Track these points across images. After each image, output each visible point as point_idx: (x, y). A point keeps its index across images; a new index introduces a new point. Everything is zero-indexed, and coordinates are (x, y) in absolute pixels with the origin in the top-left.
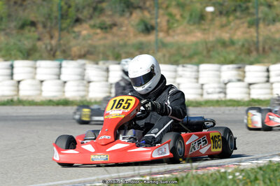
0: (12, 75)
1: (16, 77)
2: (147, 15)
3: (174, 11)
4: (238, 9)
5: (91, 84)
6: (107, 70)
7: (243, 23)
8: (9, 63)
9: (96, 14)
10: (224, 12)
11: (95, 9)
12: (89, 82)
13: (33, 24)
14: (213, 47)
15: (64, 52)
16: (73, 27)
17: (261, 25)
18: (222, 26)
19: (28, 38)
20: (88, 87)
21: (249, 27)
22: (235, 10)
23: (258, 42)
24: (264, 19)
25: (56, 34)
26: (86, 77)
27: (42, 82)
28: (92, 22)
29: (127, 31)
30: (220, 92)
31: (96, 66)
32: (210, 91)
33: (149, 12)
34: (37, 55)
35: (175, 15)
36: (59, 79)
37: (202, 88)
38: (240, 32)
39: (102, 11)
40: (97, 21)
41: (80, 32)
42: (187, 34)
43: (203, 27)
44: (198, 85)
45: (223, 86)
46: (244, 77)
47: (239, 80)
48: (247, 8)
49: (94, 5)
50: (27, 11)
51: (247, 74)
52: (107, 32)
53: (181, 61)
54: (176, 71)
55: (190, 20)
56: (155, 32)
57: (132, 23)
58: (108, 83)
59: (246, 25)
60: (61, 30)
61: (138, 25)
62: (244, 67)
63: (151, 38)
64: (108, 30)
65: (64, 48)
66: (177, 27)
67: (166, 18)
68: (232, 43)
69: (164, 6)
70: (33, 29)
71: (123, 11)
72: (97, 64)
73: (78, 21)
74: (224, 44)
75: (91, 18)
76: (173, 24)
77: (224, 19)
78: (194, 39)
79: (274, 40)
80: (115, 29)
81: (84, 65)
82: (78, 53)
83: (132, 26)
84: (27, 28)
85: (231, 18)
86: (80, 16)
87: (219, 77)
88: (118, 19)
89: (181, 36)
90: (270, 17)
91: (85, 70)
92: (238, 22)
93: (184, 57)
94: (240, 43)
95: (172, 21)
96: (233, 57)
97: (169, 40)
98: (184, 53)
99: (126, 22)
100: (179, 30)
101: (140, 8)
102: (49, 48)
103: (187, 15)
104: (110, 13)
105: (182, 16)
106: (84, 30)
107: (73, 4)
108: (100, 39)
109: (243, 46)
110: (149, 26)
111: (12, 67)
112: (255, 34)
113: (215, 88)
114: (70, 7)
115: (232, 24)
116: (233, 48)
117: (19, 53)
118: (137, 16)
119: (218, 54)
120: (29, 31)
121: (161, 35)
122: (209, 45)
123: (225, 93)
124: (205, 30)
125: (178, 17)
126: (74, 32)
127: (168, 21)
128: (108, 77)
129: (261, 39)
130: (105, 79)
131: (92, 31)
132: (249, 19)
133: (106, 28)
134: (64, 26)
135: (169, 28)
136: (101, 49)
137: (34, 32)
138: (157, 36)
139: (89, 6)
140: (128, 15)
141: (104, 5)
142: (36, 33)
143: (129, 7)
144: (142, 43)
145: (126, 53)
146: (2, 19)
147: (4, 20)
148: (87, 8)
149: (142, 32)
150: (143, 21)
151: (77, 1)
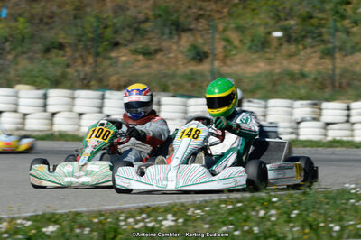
0: (45, 106)
1: (51, 109)
2: (199, 40)
3: (234, 37)
4: (309, 35)
6: (159, 103)
7: (315, 52)
8: (41, 92)
9: (139, 37)
10: (293, 39)
11: (137, 30)
13: (61, 46)
14: (279, 80)
15: (100, 81)
16: (111, 51)
17: (338, 55)
18: (291, 56)
19: (55, 64)
21: (322, 58)
22: (304, 37)
23: (334, 75)
24: (341, 49)
25: (91, 60)
27: (81, 114)
28: (132, 47)
29: (176, 57)
30: (292, 133)
33: (202, 36)
34: (69, 84)
35: (233, 41)
36: (101, 112)
38: (311, 63)
40: (140, 45)
41: (117, 58)
42: (247, 63)
43: (268, 55)
45: (294, 125)
46: (320, 115)
47: (314, 119)
48: (320, 35)
49: (136, 25)
51: (324, 112)
52: (151, 60)
55: (250, 48)
56: (209, 60)
57: (181, 48)
59: (319, 54)
60: (97, 55)
61: (189, 50)
62: (321, 104)
63: (205, 67)
64: (152, 56)
65: (101, 76)
66: (235, 55)
68: (303, 75)
69: (221, 28)
70: (61, 53)
71: (171, 34)
73: (116, 44)
74: (293, 77)
75: (131, 41)
76: (231, 51)
77: (293, 48)
78: (257, 70)
79: (355, 73)
80: (159, 56)
82: (116, 83)
83: (182, 52)
84: (55, 51)
85: (300, 46)
86: (118, 38)
87: (291, 115)
88: (165, 44)
89: (240, 67)
90: (348, 46)
92: (309, 50)
93: (244, 91)
94: (313, 76)
95: (229, 47)
96: (303, 92)
97: (225, 70)
98: (245, 86)
99: (175, 47)
100: (238, 59)
101: (190, 30)
102: (82, 76)
103: (247, 41)
105: (241, 41)
106: (123, 55)
107: (110, 23)
108: (142, 68)
109: (315, 79)
110: (201, 53)
111: (45, 97)
112: (330, 66)
113: (285, 128)
114: (106, 27)
115: (302, 53)
116: (301, 83)
117: (46, 82)
118: (186, 41)
120: (57, 56)
121: (217, 64)
122: (275, 78)
123: (297, 134)
124: (269, 59)
125: (236, 43)
126: (111, 58)
127: (225, 47)
128: (159, 112)
129: (338, 71)
131: (133, 57)
132: (323, 47)
133: (149, 54)
134: (100, 49)
135: (226, 57)
137: (63, 56)
138: (212, 64)
139: (130, 26)
140: (176, 38)
141: (148, 26)
142: (65, 58)
143: (179, 28)
144: (193, 73)
145: (174, 84)
146: (23, 40)
147: (26, 40)
148: (127, 29)
149: (193, 59)
150: (194, 47)
151: (115, 20)
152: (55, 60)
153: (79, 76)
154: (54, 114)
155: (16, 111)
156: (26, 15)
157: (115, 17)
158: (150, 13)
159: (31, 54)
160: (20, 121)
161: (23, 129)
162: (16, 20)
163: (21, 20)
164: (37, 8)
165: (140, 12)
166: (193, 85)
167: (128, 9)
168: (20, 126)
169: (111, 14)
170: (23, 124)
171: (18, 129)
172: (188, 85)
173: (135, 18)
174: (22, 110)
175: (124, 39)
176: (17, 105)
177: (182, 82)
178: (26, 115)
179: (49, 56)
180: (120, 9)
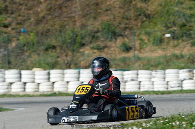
0: (49, 79)
1: (52, 80)
2: (127, 40)
3: (144, 37)
4: (184, 35)
7: (188, 44)
8: (47, 72)
9: (94, 40)
10: (176, 37)
11: (93, 37)
13: (54, 47)
14: (170, 59)
15: (76, 64)
16: (80, 48)
18: (175, 46)
19: (51, 56)
21: (191, 47)
22: (182, 36)
25: (70, 53)
27: (68, 82)
28: (92, 45)
29: (114, 50)
30: (179, 86)
32: (172, 86)
33: (128, 38)
34: (59, 66)
35: (144, 40)
36: (79, 80)
37: (167, 84)
38: (186, 49)
39: (97, 38)
40: (94, 45)
41: (83, 52)
42: (152, 51)
43: (163, 47)
44: (165, 82)
45: (180, 82)
46: (193, 77)
47: (190, 79)
48: (190, 34)
49: (93, 34)
50: (49, 39)
52: (101, 52)
53: (151, 68)
54: (151, 74)
55: (153, 43)
56: (132, 51)
57: (117, 45)
59: (190, 45)
60: (73, 50)
61: (121, 46)
62: (193, 71)
63: (130, 54)
64: (102, 50)
65: (76, 61)
66: (146, 47)
67: (139, 42)
68: (182, 57)
69: (137, 34)
70: (54, 50)
71: (112, 38)
73: (83, 45)
74: (177, 57)
75: (91, 42)
76: (143, 45)
77: (176, 42)
78: (158, 55)
80: (106, 50)
82: (84, 65)
83: (117, 47)
84: (50, 50)
85: (180, 41)
86: (84, 42)
87: (178, 77)
88: (109, 44)
89: (148, 53)
92: (184, 43)
93: (152, 66)
94: (188, 57)
95: (142, 44)
96: (183, 65)
97: (141, 55)
98: (152, 63)
99: (114, 45)
100: (147, 50)
101: (121, 35)
102: (66, 62)
103: (152, 39)
104: (103, 39)
105: (148, 40)
106: (87, 50)
107: (79, 34)
109: (189, 58)
110: (128, 47)
111: (49, 74)
113: (175, 84)
114: (77, 36)
115: (181, 45)
116: (182, 60)
118: (120, 41)
119: (174, 63)
120: (52, 52)
121: (136, 52)
122: (168, 58)
123: (182, 87)
124: (164, 49)
125: (146, 41)
126: (80, 52)
127: (140, 44)
131: (91, 52)
132: (191, 41)
133: (101, 49)
134: (75, 48)
135: (141, 48)
137: (55, 52)
138: (134, 53)
139: (89, 35)
140: (114, 40)
141: (99, 34)
142: (56, 53)
143: (115, 35)
144: (125, 58)
145: (115, 64)
146: (33, 44)
147: (35, 45)
148: (88, 36)
149: (124, 51)
150: (124, 45)
151: (81, 32)
152: (51, 54)
153: (64, 62)
154: (53, 83)
155: (34, 82)
156: (34, 31)
157: (81, 30)
158: (100, 27)
159: (38, 52)
160: (36, 87)
161: (38, 91)
162: (29, 35)
163: (32, 34)
164: (40, 28)
165: (94, 28)
166: (125, 64)
167: (88, 26)
168: (36, 90)
169: (79, 29)
170: (38, 89)
171: (36, 91)
172: (122, 64)
173: (92, 31)
174: (37, 81)
175: (86, 42)
176: (34, 79)
177: (119, 63)
178: (39, 84)
179: (47, 52)
180: (83, 26)
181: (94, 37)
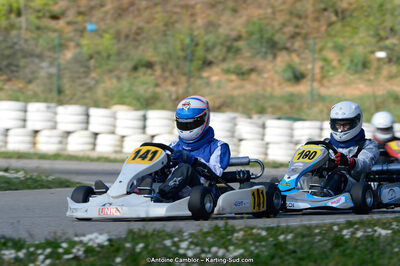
0: (144, 127)
1: (150, 131)
2: (296, 59)
3: (330, 55)
5: (243, 143)
6: (264, 126)
8: (140, 113)
9: (230, 55)
10: (394, 59)
11: (229, 49)
12: (241, 140)
13: (150, 65)
14: (383, 102)
16: (203, 70)
18: (392, 78)
20: (239, 146)
25: (183, 80)
26: (236, 134)
28: (225, 66)
31: (249, 120)
33: (298, 55)
35: (331, 61)
39: (238, 51)
40: (231, 65)
41: (208, 78)
42: (346, 84)
43: (366, 77)
49: (228, 43)
50: (141, 48)
52: (243, 80)
55: (349, 69)
56: (305, 81)
57: (277, 68)
58: (264, 142)
61: (284, 71)
63: (302, 88)
64: (246, 76)
66: (334, 75)
67: (320, 64)
69: (318, 48)
70: (149, 71)
71: (266, 53)
72: (250, 118)
73: (208, 64)
74: (397, 100)
75: (224, 60)
76: (328, 71)
77: (394, 68)
78: (357, 93)
80: (253, 76)
81: (235, 118)
83: (276, 72)
84: (142, 70)
86: (210, 57)
88: (260, 63)
89: (339, 88)
91: (235, 125)
95: (326, 68)
97: (323, 91)
99: (269, 67)
100: (336, 80)
101: (286, 49)
102: (173, 96)
103: (346, 61)
104: (248, 54)
105: (340, 61)
106: (214, 75)
107: (201, 41)
108: (235, 88)
110: (298, 74)
111: (145, 118)
114: (197, 45)
118: (283, 59)
120: (145, 74)
121: (316, 85)
122: (379, 100)
124: (369, 80)
125: (335, 63)
126: (203, 78)
127: (322, 68)
128: (264, 135)
130: (260, 137)
131: (225, 77)
133: (243, 74)
134: (193, 68)
135: (323, 77)
136: (242, 100)
137: (151, 75)
138: (312, 85)
139: (222, 44)
140: (270, 57)
141: (241, 44)
142: (153, 78)
143: (273, 47)
144: (292, 95)
145: (272, 106)
146: (109, 57)
147: (112, 58)
148: (219, 47)
149: (289, 80)
150: (290, 67)
151: (206, 38)
152: (143, 79)
153: (170, 96)
154: (152, 136)
155: (113, 133)
156: (112, 31)
157: (207, 32)
158: (243, 31)
159: (116, 73)
160: (118, 143)
161: (121, 152)
162: (101, 37)
163: (107, 36)
164: (124, 24)
165: (232, 30)
166: (291, 107)
167: (219, 26)
168: (118, 149)
169: (202, 31)
170: (121, 146)
171: (116, 152)
172: (286, 108)
173: (228, 36)
174: (120, 131)
175: (216, 57)
176: (114, 126)
177: (279, 104)
178: (123, 137)
179: (136, 74)
180: (211, 26)
181: (231, 48)
